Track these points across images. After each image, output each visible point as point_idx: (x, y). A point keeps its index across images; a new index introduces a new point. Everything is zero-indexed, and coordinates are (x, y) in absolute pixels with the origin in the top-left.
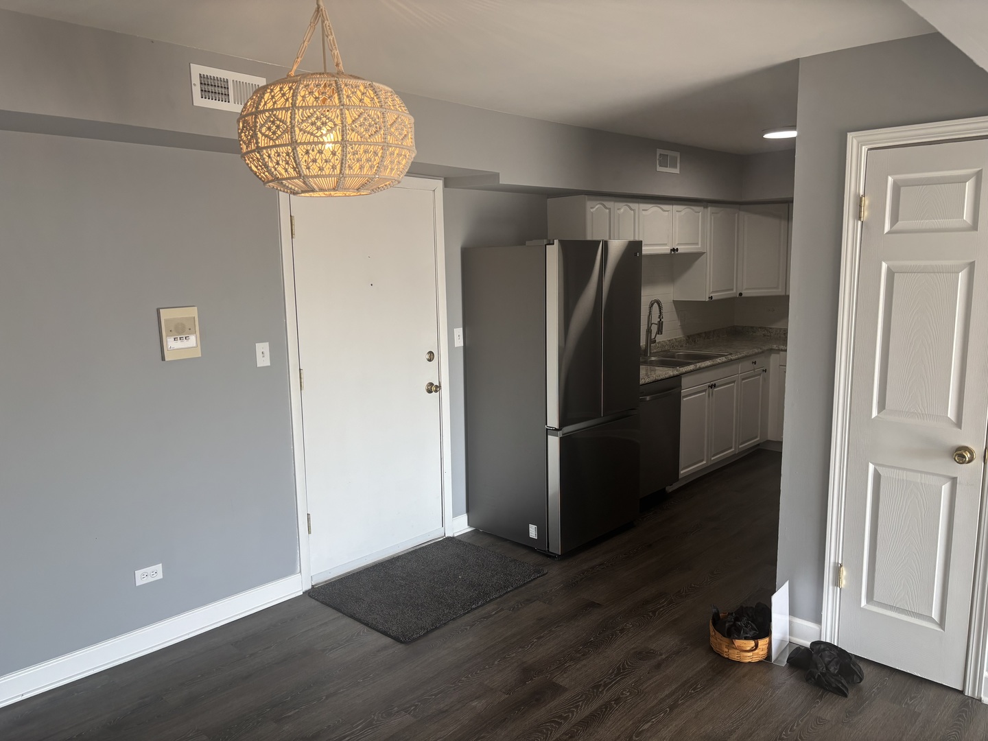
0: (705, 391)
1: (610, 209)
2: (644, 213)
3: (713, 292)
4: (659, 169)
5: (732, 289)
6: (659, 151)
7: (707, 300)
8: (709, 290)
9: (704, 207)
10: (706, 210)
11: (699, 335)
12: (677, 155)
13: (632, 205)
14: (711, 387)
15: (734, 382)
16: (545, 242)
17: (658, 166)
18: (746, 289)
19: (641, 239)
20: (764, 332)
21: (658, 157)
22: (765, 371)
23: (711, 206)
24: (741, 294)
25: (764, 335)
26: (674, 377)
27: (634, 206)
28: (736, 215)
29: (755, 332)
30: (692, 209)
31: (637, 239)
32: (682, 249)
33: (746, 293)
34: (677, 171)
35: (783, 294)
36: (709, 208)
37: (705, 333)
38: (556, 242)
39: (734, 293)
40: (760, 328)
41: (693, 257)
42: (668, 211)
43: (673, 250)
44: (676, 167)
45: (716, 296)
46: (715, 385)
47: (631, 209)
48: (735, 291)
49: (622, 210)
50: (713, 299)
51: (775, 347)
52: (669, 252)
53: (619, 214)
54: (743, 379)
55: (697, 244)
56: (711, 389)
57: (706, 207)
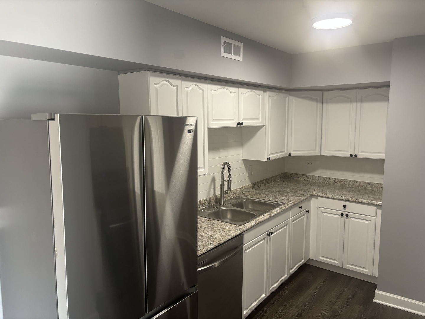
0: (264, 239)
1: (177, 86)
2: (213, 92)
3: (271, 154)
4: (224, 54)
5: (284, 151)
6: (223, 39)
7: (266, 160)
8: (268, 153)
9: (264, 92)
10: (265, 93)
11: (262, 182)
12: (240, 45)
13: (200, 85)
14: (269, 235)
15: (286, 225)
16: (47, 117)
17: (222, 52)
18: (294, 151)
19: (184, 115)
20: (305, 178)
21: (222, 44)
22: (308, 212)
23: (269, 91)
24: (290, 154)
25: (305, 180)
26: (237, 236)
27: (203, 86)
28: (287, 98)
29: (299, 178)
30: (255, 93)
31: (180, 115)
32: (246, 123)
33: (294, 154)
34: (240, 58)
35: (319, 154)
36: (268, 93)
37: (266, 179)
38: (57, 116)
39: (285, 154)
40: (302, 175)
41: (255, 130)
42: (234, 93)
43: (239, 124)
44: (239, 55)
45: (272, 157)
46: (272, 233)
47: (200, 89)
48: (286, 152)
49: (190, 88)
50: (271, 159)
51: (314, 193)
52: (236, 125)
53: (187, 92)
54: (293, 221)
55: (258, 119)
56: (269, 237)
57: (265, 91)
